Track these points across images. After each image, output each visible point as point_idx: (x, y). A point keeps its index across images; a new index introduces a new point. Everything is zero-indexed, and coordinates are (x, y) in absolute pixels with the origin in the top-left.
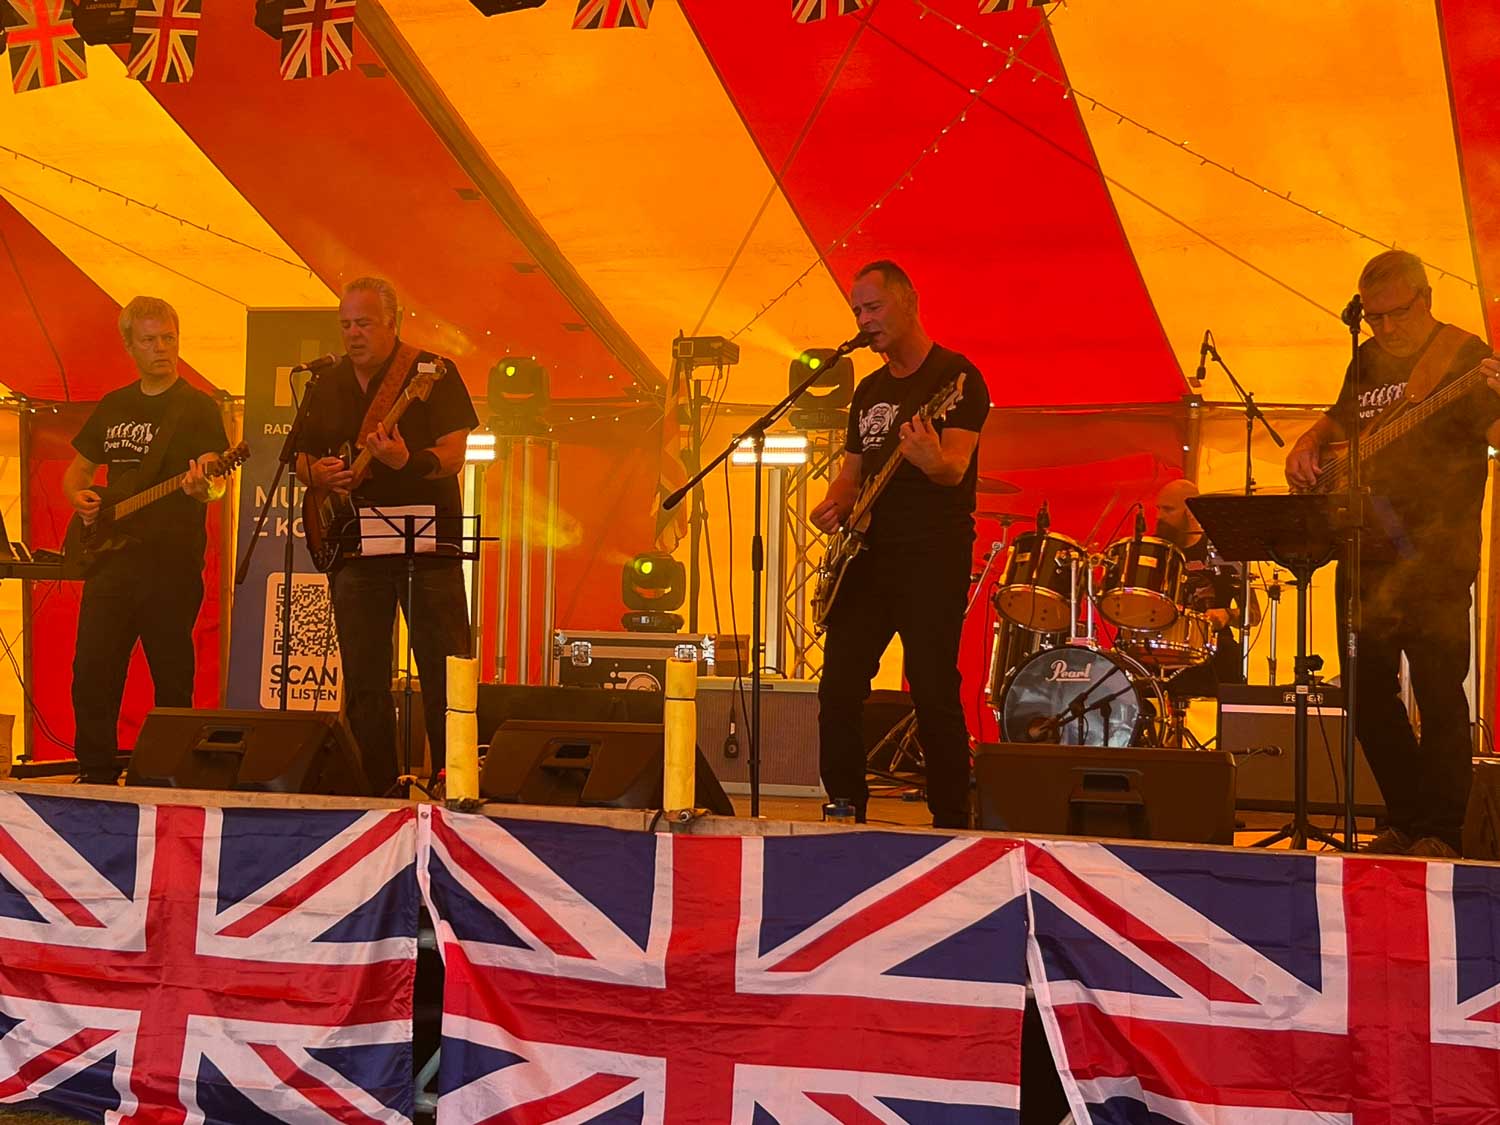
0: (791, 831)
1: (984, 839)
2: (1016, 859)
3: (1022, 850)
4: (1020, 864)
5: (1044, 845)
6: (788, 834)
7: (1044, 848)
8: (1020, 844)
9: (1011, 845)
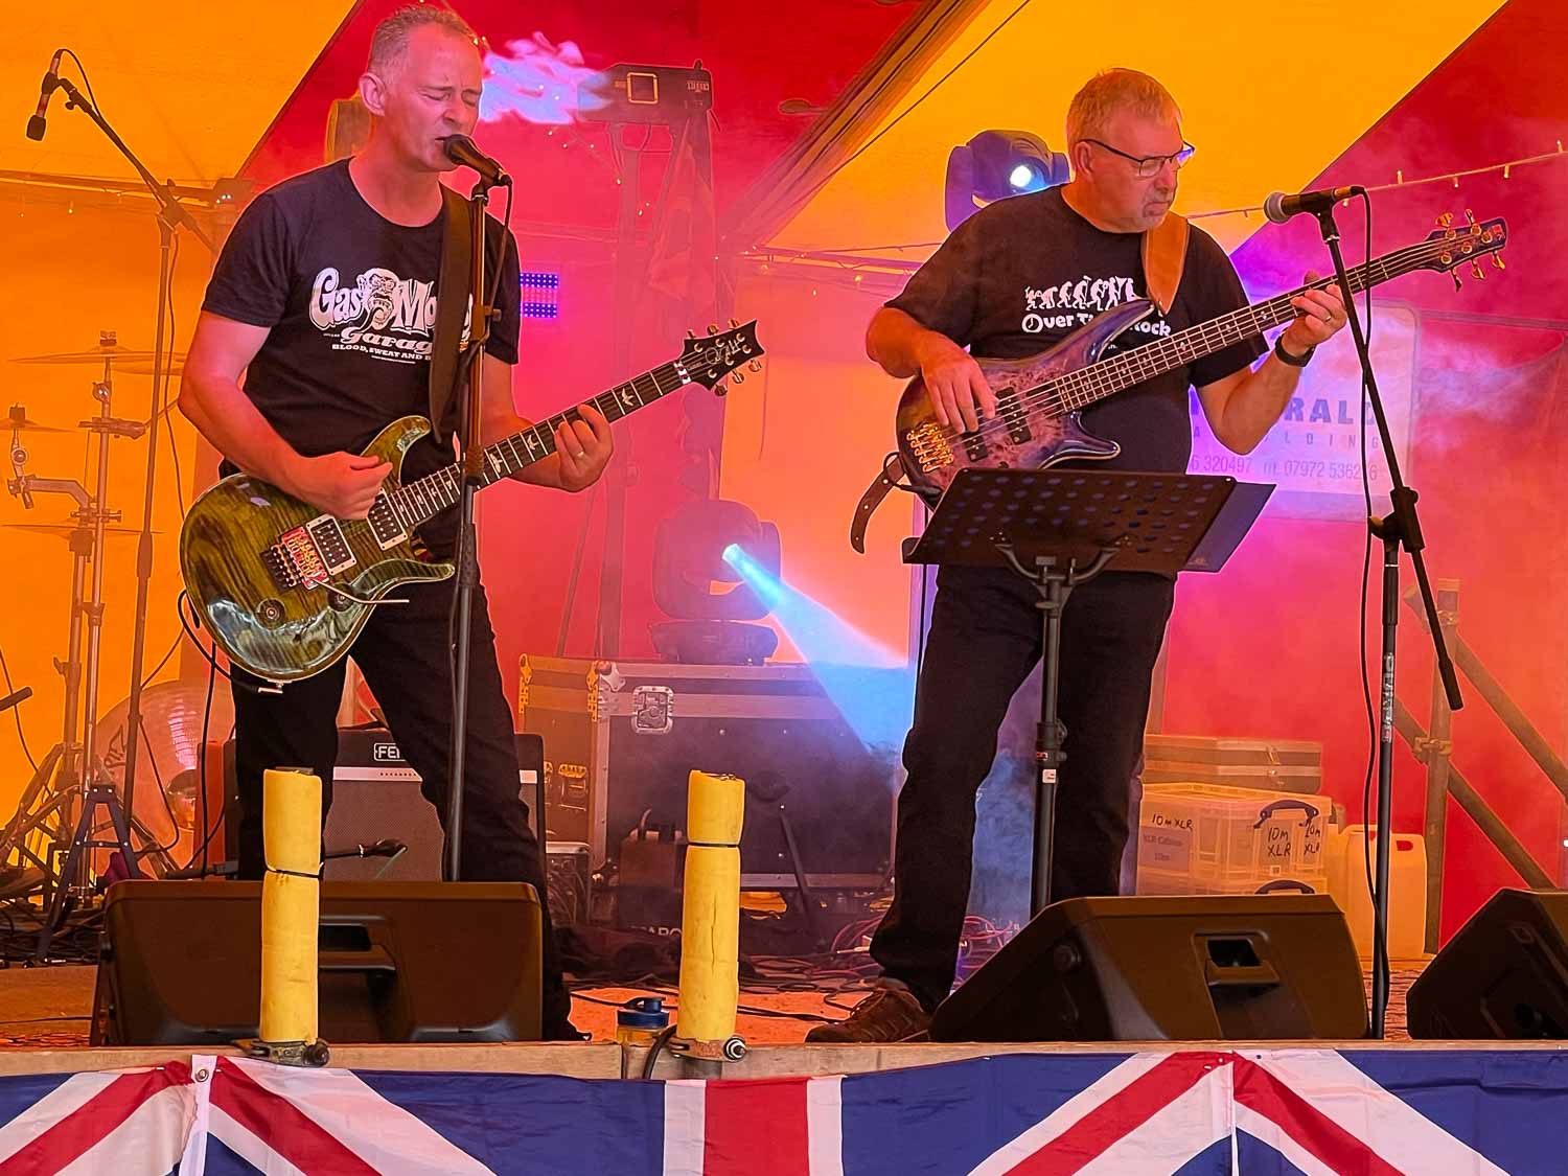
0: (879, 1064)
1: (1177, 1055)
2: (1219, 1080)
3: (1230, 1065)
4: (1225, 1089)
5: (1259, 1057)
6: (873, 1069)
7: (1258, 1062)
8: (1227, 1058)
9: (1215, 1060)
